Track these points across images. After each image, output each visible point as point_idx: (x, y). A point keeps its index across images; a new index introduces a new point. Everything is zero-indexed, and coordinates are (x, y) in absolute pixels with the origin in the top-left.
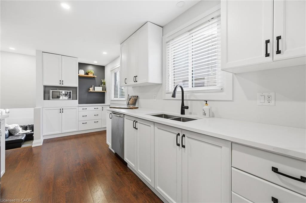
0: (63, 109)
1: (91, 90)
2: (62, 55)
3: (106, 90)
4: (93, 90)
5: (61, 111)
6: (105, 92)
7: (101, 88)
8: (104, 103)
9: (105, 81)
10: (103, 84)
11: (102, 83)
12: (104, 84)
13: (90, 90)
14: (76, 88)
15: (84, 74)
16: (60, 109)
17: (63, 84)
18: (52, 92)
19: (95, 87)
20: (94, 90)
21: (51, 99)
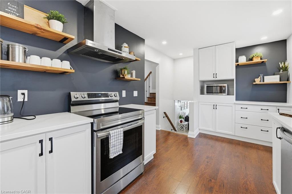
0: (216, 105)
1: (258, 81)
2: (215, 46)
3: (288, 80)
4: (260, 81)
5: (215, 107)
6: (286, 84)
7: (278, 77)
8: (285, 101)
9: (286, 64)
10: (281, 70)
11: (279, 69)
12: (286, 69)
13: (255, 82)
14: (233, 80)
15: (246, 61)
16: (214, 105)
17: (216, 77)
18: (207, 86)
19: (265, 77)
20: (264, 81)
21: (206, 94)
